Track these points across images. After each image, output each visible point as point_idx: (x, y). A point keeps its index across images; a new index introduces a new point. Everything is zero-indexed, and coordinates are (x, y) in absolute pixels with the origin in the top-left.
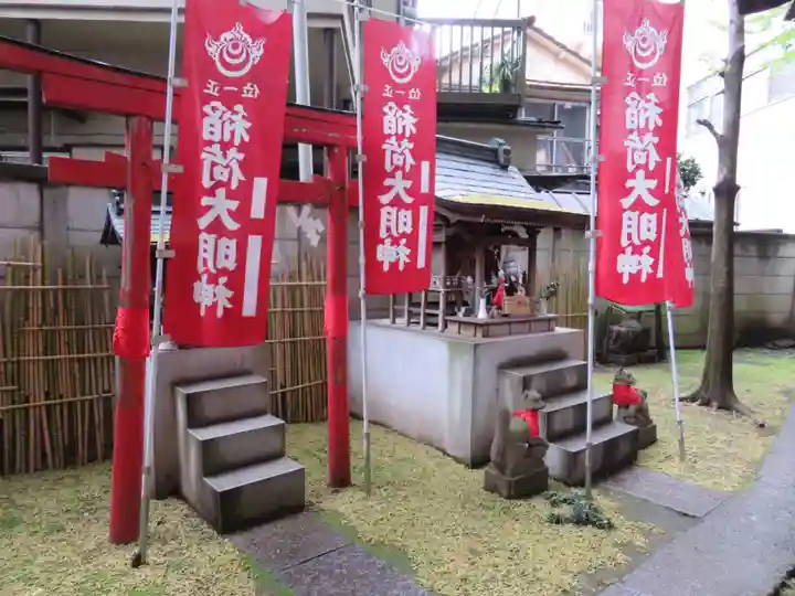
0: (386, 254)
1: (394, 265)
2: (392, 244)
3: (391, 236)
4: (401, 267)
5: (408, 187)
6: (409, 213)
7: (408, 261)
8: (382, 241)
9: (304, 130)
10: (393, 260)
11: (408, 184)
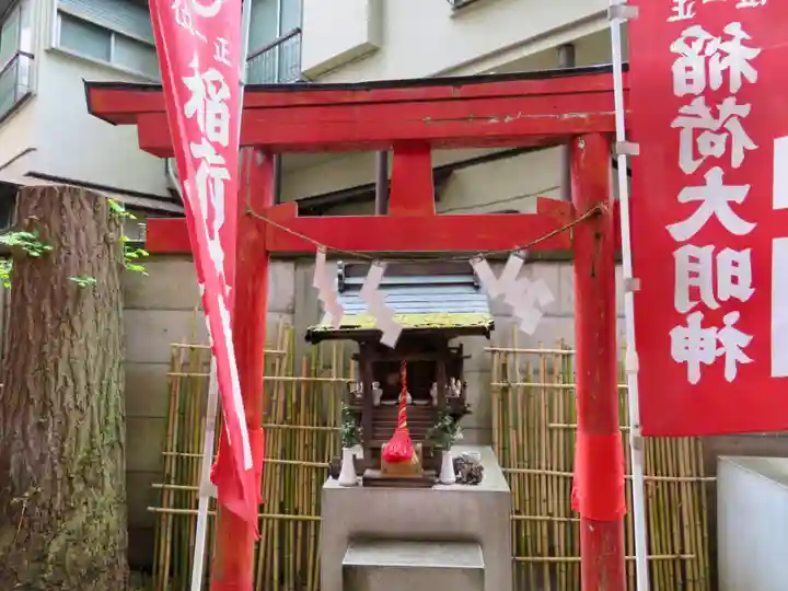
0: (692, 346)
1: (714, 370)
2: (705, 324)
3: (702, 307)
4: (730, 374)
5: (740, 199)
6: (744, 256)
7: (745, 359)
8: (681, 320)
9: (508, 119)
10: (710, 361)
11: (740, 193)
